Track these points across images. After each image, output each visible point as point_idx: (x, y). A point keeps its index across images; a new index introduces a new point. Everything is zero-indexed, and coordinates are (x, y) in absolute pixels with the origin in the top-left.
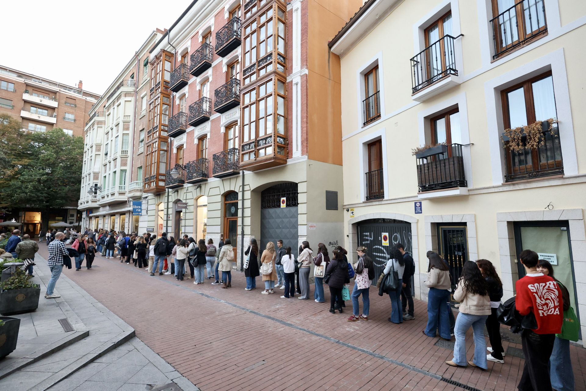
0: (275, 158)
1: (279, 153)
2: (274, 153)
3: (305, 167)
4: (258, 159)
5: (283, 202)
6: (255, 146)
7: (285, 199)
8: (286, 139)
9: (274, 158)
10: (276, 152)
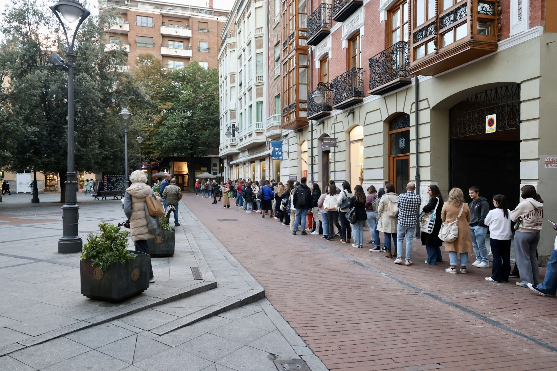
0: (473, 42)
1: (482, 33)
2: (472, 33)
3: (536, 49)
4: (441, 51)
5: (491, 123)
6: (436, 30)
7: (494, 117)
8: (496, 4)
9: (470, 43)
10: (475, 32)
